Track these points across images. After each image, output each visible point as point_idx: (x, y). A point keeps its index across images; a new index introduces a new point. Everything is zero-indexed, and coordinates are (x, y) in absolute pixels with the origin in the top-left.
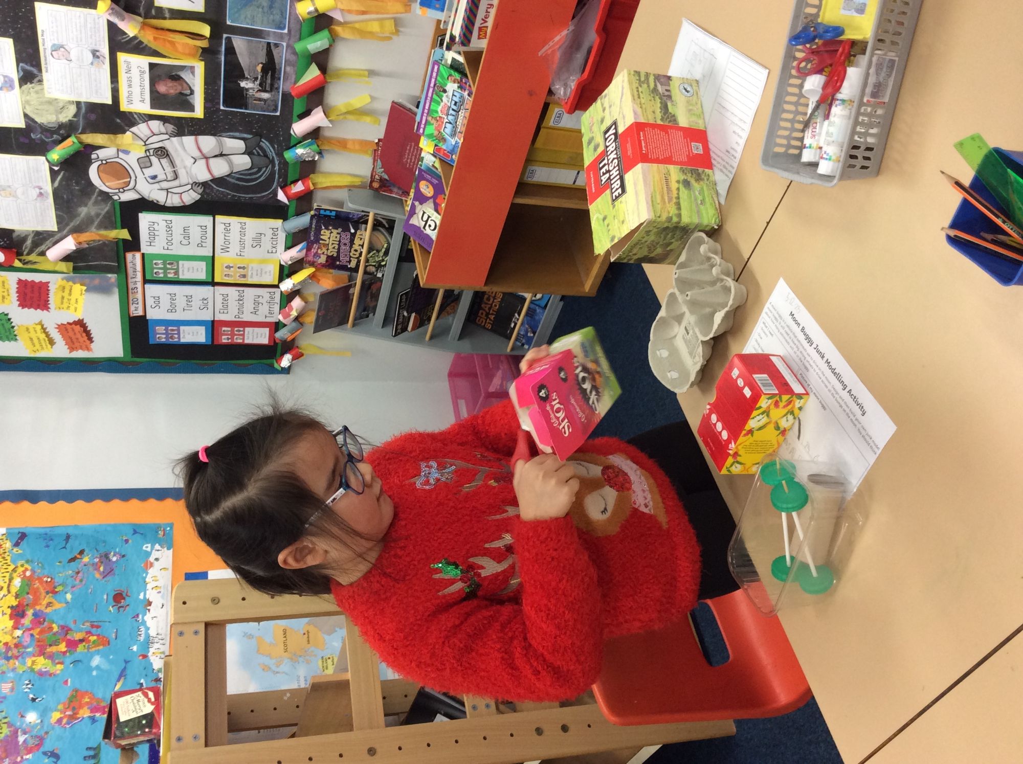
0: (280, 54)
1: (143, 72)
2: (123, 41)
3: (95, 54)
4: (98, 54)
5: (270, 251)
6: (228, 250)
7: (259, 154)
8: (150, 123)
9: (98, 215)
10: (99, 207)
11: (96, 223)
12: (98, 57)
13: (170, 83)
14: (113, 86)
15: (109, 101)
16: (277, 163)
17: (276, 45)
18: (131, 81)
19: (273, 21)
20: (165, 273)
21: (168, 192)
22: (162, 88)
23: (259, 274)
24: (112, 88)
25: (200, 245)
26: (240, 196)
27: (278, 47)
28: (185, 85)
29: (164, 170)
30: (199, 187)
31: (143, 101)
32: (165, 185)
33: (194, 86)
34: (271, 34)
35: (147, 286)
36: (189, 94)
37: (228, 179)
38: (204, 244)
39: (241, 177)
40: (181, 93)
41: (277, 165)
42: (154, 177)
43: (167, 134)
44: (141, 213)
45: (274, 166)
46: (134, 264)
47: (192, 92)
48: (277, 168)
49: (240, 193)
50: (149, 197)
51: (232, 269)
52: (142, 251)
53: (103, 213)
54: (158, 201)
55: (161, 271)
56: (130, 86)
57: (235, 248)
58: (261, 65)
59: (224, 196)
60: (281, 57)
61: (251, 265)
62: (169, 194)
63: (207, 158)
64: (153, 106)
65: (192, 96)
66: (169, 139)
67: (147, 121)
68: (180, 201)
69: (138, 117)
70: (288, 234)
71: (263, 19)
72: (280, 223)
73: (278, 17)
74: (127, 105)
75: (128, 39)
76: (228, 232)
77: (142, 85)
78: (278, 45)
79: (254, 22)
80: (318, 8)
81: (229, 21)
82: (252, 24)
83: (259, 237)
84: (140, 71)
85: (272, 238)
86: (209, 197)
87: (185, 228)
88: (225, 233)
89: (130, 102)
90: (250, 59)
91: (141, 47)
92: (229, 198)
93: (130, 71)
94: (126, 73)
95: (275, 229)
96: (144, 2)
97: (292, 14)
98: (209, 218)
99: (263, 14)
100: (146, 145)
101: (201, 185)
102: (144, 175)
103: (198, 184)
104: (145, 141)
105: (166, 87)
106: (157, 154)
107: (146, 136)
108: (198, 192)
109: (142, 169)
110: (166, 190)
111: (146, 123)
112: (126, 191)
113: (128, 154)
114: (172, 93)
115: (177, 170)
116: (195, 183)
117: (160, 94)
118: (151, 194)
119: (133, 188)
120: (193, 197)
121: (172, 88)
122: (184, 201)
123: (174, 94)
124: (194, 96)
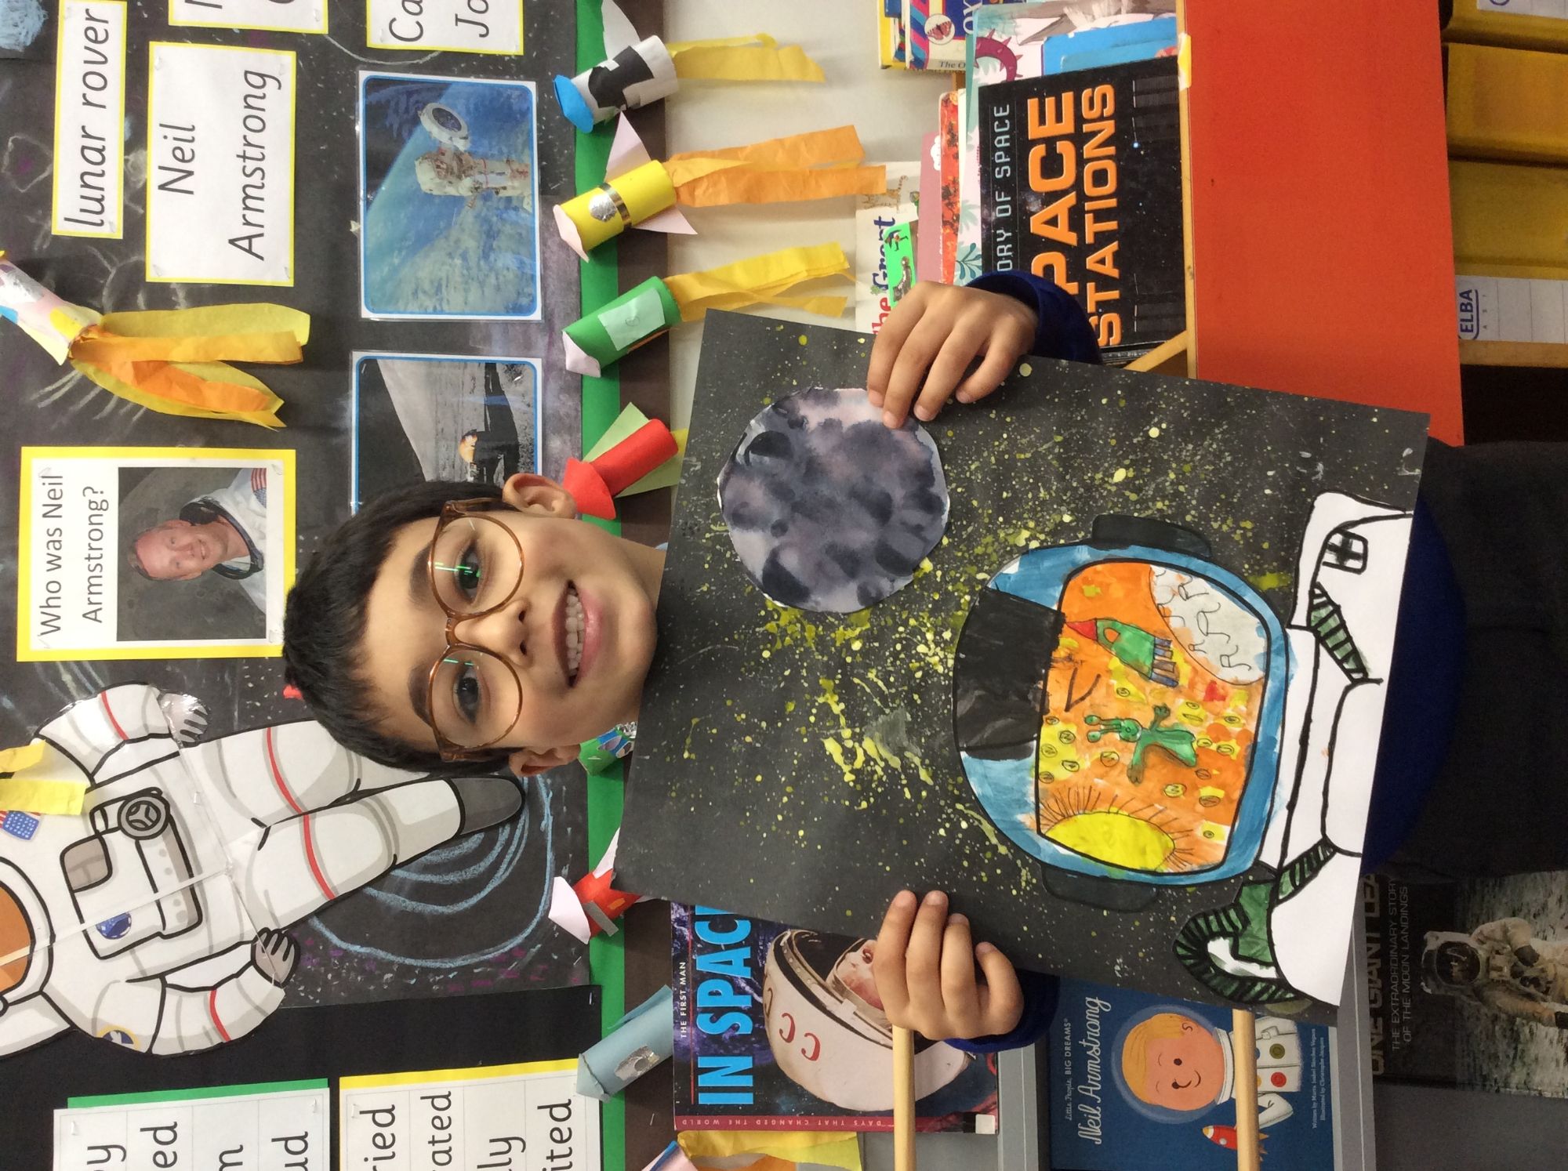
0: (528, 399)
1: (98, 507)
2: (42, 405)
8: (114, 694)
13: (185, 536)
16: (546, 798)
17: (513, 369)
18: (56, 543)
19: (498, 288)
21: (165, 985)
22: (159, 558)
26: (425, 971)
27: (517, 375)
28: (233, 536)
29: (155, 890)
30: (280, 953)
31: (92, 616)
32: (156, 955)
33: (263, 537)
34: (497, 334)
36: (246, 568)
37: (382, 896)
39: (428, 878)
40: (220, 569)
41: (547, 810)
42: (117, 927)
43: (169, 735)
44: (64, 1105)
45: (537, 817)
47: (257, 563)
48: (547, 823)
49: (426, 956)
50: (94, 1021)
54: (126, 1038)
56: (54, 563)
58: (471, 441)
59: (370, 977)
60: (532, 405)
62: (172, 996)
63: (306, 816)
64: (126, 631)
65: (256, 575)
66: (176, 754)
67: (103, 690)
68: (209, 1024)
69: (76, 680)
70: (605, 1092)
71: (466, 291)
72: (575, 1071)
73: (510, 276)
74: (42, 634)
75: (57, 396)
76: (387, 1153)
77: (94, 554)
78: (520, 368)
79: (441, 300)
80: (621, 195)
81: (368, 308)
82: (435, 309)
83: (504, 1159)
84: (90, 502)
85: (550, 1155)
86: (314, 993)
87: (227, 1159)
88: (375, 1159)
89: (51, 624)
90: (437, 422)
91: (97, 417)
92: (386, 983)
93: (60, 506)
94: (45, 516)
95: (558, 1110)
96: (113, 272)
97: (551, 264)
98: (316, 1095)
99: (465, 272)
100: (95, 786)
101: (285, 941)
102: (82, 920)
103: (276, 936)
104: (91, 771)
105: (176, 550)
106: (130, 823)
107: (95, 749)
108: (276, 974)
109: (76, 894)
110: (158, 981)
111: (100, 695)
112: (10, 1008)
113: (30, 836)
114: (191, 571)
115: (200, 883)
116: (266, 930)
117: (150, 578)
118: (103, 1006)
119: (37, 990)
120: (258, 1002)
121: (189, 552)
122: (224, 1022)
123: (198, 574)
124: (264, 575)
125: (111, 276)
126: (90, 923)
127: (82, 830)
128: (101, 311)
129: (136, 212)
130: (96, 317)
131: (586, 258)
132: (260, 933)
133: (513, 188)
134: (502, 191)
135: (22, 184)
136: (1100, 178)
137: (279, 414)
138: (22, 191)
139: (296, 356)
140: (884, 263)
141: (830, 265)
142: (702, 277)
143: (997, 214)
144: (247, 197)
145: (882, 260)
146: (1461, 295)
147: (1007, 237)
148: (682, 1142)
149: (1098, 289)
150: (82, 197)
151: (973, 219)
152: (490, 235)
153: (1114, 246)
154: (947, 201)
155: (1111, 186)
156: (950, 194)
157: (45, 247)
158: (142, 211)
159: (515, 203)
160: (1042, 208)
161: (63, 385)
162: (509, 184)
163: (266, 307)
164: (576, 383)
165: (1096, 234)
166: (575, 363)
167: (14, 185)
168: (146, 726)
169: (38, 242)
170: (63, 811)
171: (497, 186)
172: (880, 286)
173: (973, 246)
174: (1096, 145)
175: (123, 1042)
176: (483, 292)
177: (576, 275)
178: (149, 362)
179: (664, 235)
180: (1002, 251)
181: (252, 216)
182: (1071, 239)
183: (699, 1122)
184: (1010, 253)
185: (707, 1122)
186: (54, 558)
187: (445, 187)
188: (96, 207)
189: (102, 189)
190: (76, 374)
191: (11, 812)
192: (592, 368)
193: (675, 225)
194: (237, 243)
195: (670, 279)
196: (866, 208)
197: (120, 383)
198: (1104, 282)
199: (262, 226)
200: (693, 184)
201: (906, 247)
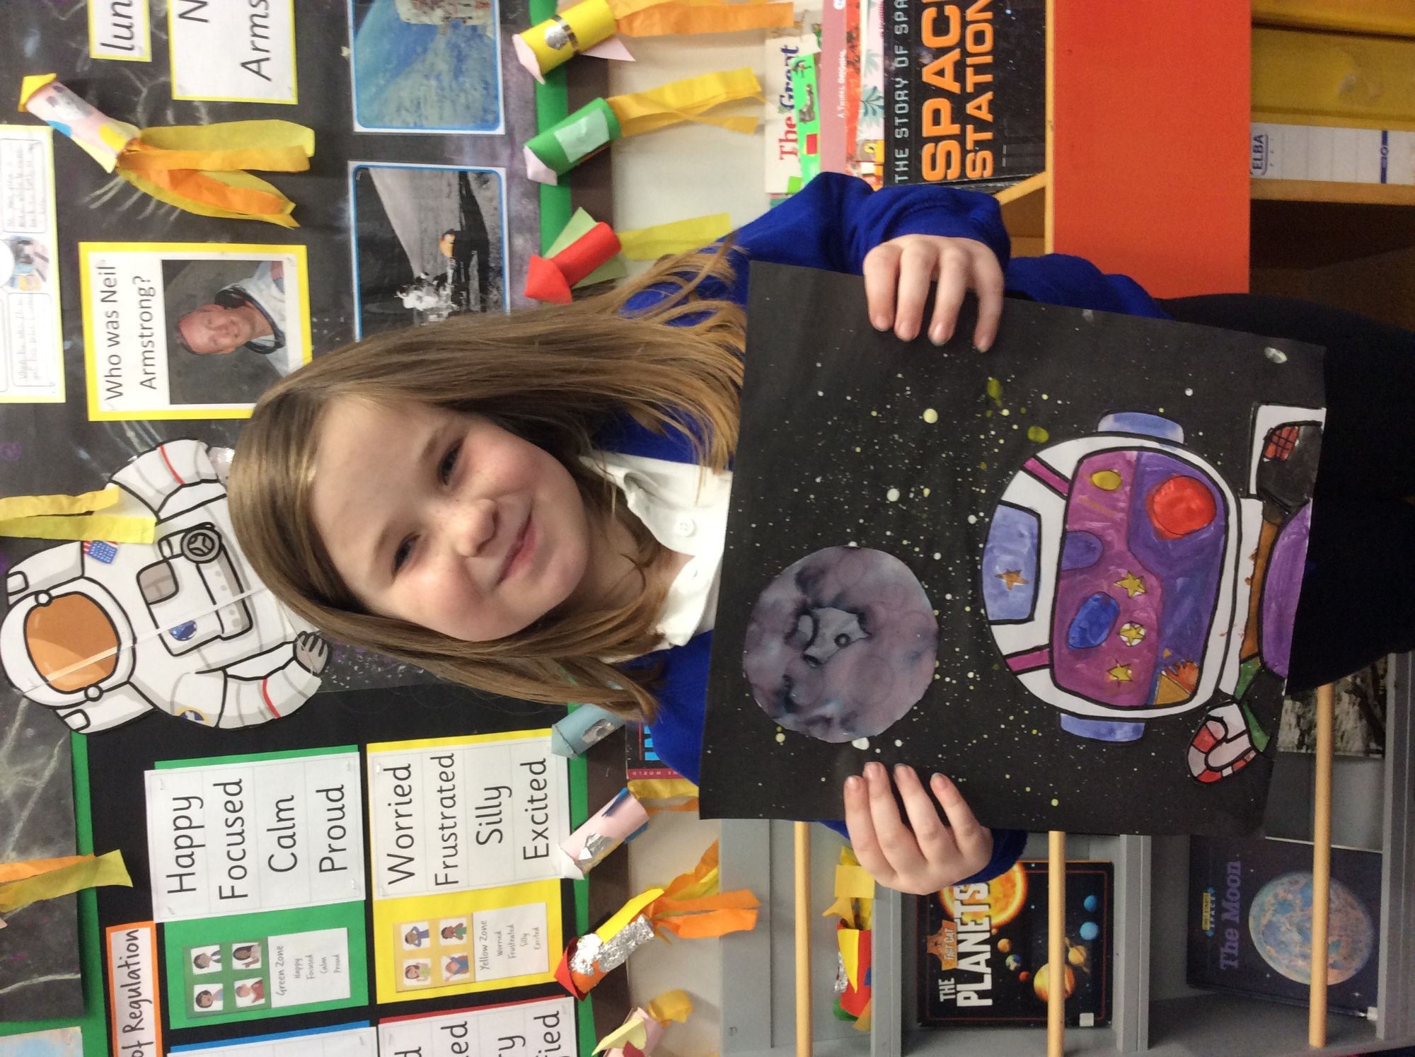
0: (495, 203)
1: (146, 294)
2: (94, 206)
3: (20, 250)
4: (28, 250)
5: (530, 853)
6: (407, 867)
8: (169, 447)
9: (22, 796)
10: (27, 766)
11: (18, 828)
12: (28, 260)
13: (221, 318)
14: (68, 344)
15: (56, 394)
17: (483, 177)
19: (468, 107)
20: (229, 994)
21: (226, 676)
22: (199, 336)
23: (506, 949)
24: (66, 352)
25: (327, 865)
27: (486, 182)
28: (259, 318)
29: (214, 603)
30: (316, 650)
32: (218, 653)
33: (283, 319)
34: (467, 148)
36: (271, 345)
38: (339, 859)
40: (250, 345)
42: (186, 631)
43: (216, 481)
44: (152, 768)
46: (134, 974)
47: (280, 340)
50: (172, 704)
51: (426, 942)
52: (157, 919)
53: (39, 784)
54: (198, 716)
55: (214, 988)
56: (114, 340)
57: (428, 858)
58: (450, 238)
59: (388, 669)
60: (498, 209)
61: (480, 916)
62: (231, 685)
64: (177, 396)
65: (280, 351)
66: (223, 496)
67: (160, 444)
68: (263, 706)
69: (138, 435)
70: (575, 752)
71: (441, 108)
72: (550, 738)
73: (477, 95)
74: (109, 398)
75: (106, 198)
76: (406, 799)
77: (146, 332)
78: (489, 176)
79: (420, 116)
80: (571, 26)
81: (360, 123)
82: (415, 124)
83: (495, 802)
84: (141, 289)
85: (530, 799)
86: (344, 680)
87: (282, 805)
88: (397, 804)
89: (115, 391)
90: (421, 222)
91: (140, 218)
92: (401, 673)
93: (114, 292)
94: (103, 300)
95: (536, 766)
96: (145, 91)
97: (511, 84)
98: (350, 757)
99: (440, 92)
100: (160, 521)
101: (320, 643)
102: (157, 627)
103: (312, 637)
104: (156, 508)
105: (210, 329)
106: (191, 550)
107: (158, 491)
108: (314, 667)
109: (151, 606)
110: (220, 673)
111: (159, 449)
112: (105, 694)
113: (111, 560)
114: (228, 347)
115: (249, 597)
116: (304, 633)
117: (193, 353)
118: (178, 692)
119: (125, 680)
120: (300, 688)
121: (224, 331)
122: (275, 703)
123: (231, 350)
124: (286, 351)
125: (144, 94)
126: (164, 629)
127: (152, 556)
128: (137, 124)
129: (161, 39)
130: (136, 132)
131: (542, 81)
132: (300, 636)
133: (478, 18)
134: (469, 20)
135: (63, 12)
136: (979, 38)
137: (294, 214)
138: (63, 19)
139: (305, 166)
140: (790, 86)
141: (745, 89)
142: (639, 98)
143: (896, 65)
144: (255, 25)
145: (788, 84)
146: (1255, 139)
147: (905, 84)
148: (631, 787)
149: (976, 131)
150: (115, 25)
151: (875, 65)
152: (460, 58)
153: (989, 95)
154: (850, 44)
155: (988, 45)
156: (852, 39)
157: (86, 68)
158: (164, 37)
159: (479, 32)
160: (932, 61)
161: (111, 189)
162: (473, 14)
163: (276, 123)
164: (534, 189)
165: (976, 85)
166: (536, 173)
167: (55, 13)
168: (198, 473)
169: (79, 64)
170: (138, 540)
171: (463, 16)
172: (786, 106)
173: (875, 89)
174: (978, 9)
175: (196, 719)
176: (455, 110)
177: (531, 95)
178: (181, 170)
179: (605, 61)
180: (899, 96)
181: (260, 43)
182: (955, 88)
183: (646, 773)
184: (906, 98)
185: (652, 773)
186: (113, 336)
187: (418, 16)
188: (125, 33)
189: (129, 17)
190: (121, 179)
191: (95, 542)
192: (550, 178)
193: (615, 52)
194: (249, 66)
195: (611, 99)
196: (774, 38)
197: (158, 188)
198: (980, 125)
199: (267, 51)
200: (631, 18)
201: (810, 75)
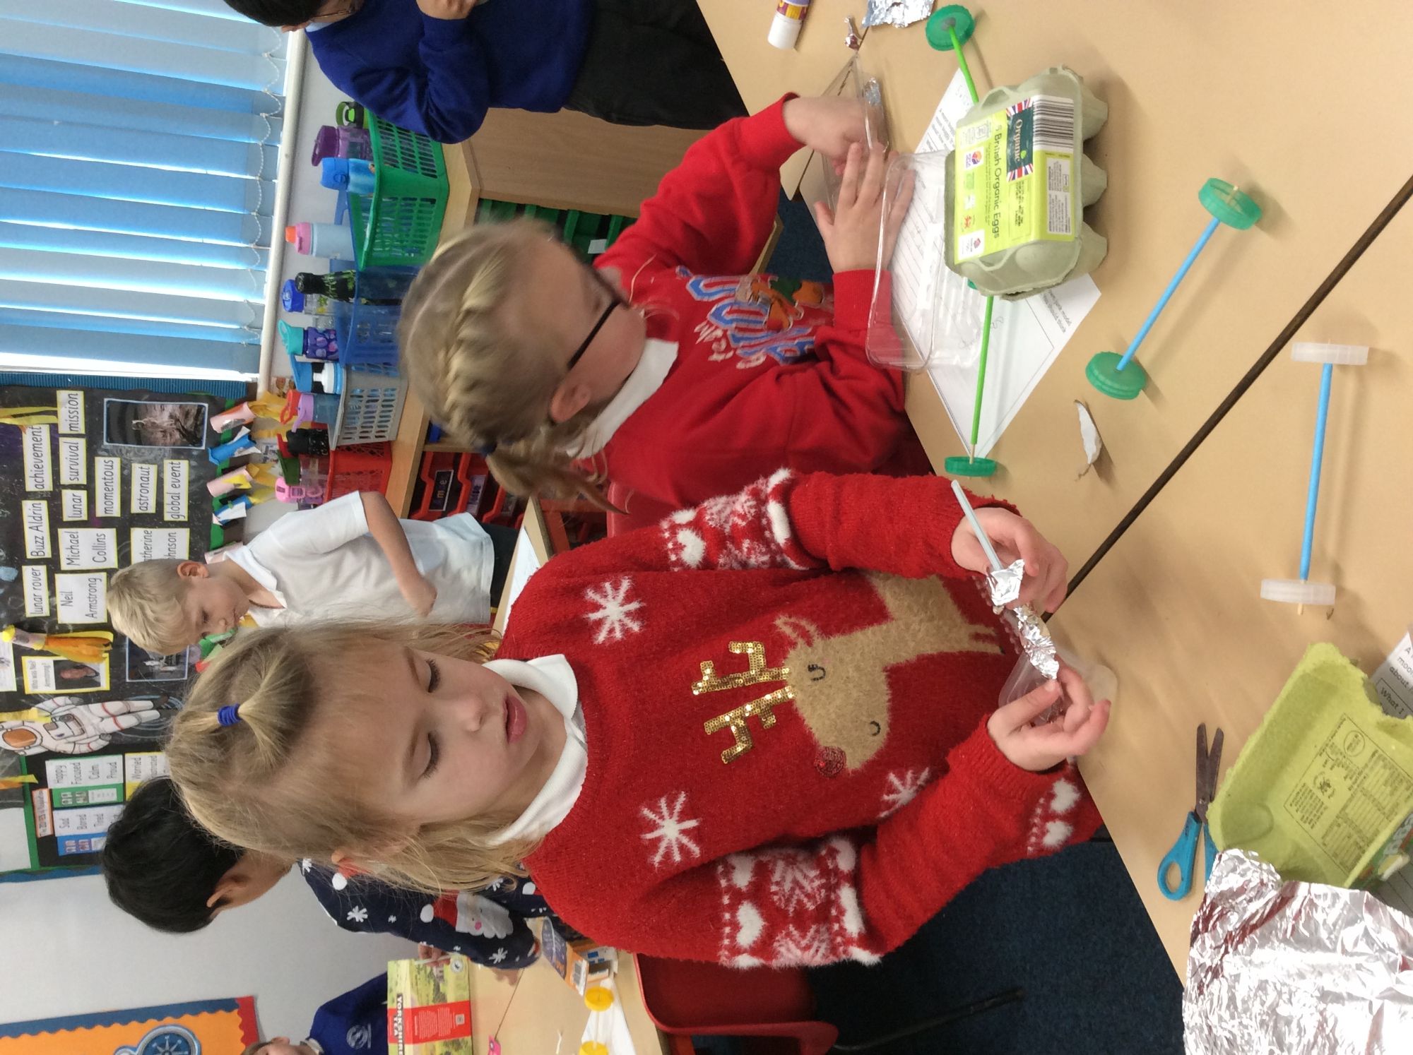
2: (27, 650)
7: (168, 708)
8: (56, 699)
9: (3, 767)
10: (5, 761)
12: (3, 662)
13: (76, 672)
14: (18, 679)
15: (14, 689)
18: (35, 673)
20: (74, 801)
21: (75, 743)
22: (67, 675)
25: (109, 777)
28: (90, 670)
29: (71, 729)
30: (108, 737)
31: (47, 685)
32: (72, 739)
33: (99, 669)
35: (55, 813)
36: (94, 676)
38: (113, 776)
40: (86, 676)
42: (61, 735)
43: (73, 705)
46: (41, 798)
47: (97, 674)
50: (55, 749)
52: (50, 787)
53: (8, 765)
54: (65, 751)
55: (69, 800)
56: (35, 677)
62: (77, 745)
63: (114, 716)
64: (58, 688)
65: (97, 677)
66: (75, 708)
68: (88, 749)
76: (139, 763)
87: (94, 767)
89: (35, 687)
94: (31, 669)
98: (120, 757)
100: (52, 714)
102: (50, 735)
104: (51, 712)
105: (71, 674)
106: (63, 719)
107: (51, 708)
108: (107, 740)
110: (73, 743)
111: (52, 699)
114: (78, 677)
115: (84, 727)
117: (65, 679)
118: (57, 746)
119: (39, 745)
124: (101, 677)
126: (53, 735)
132: (102, 734)
135: (15, 607)
158: (55, 609)
168: (66, 704)
169: (22, 619)
